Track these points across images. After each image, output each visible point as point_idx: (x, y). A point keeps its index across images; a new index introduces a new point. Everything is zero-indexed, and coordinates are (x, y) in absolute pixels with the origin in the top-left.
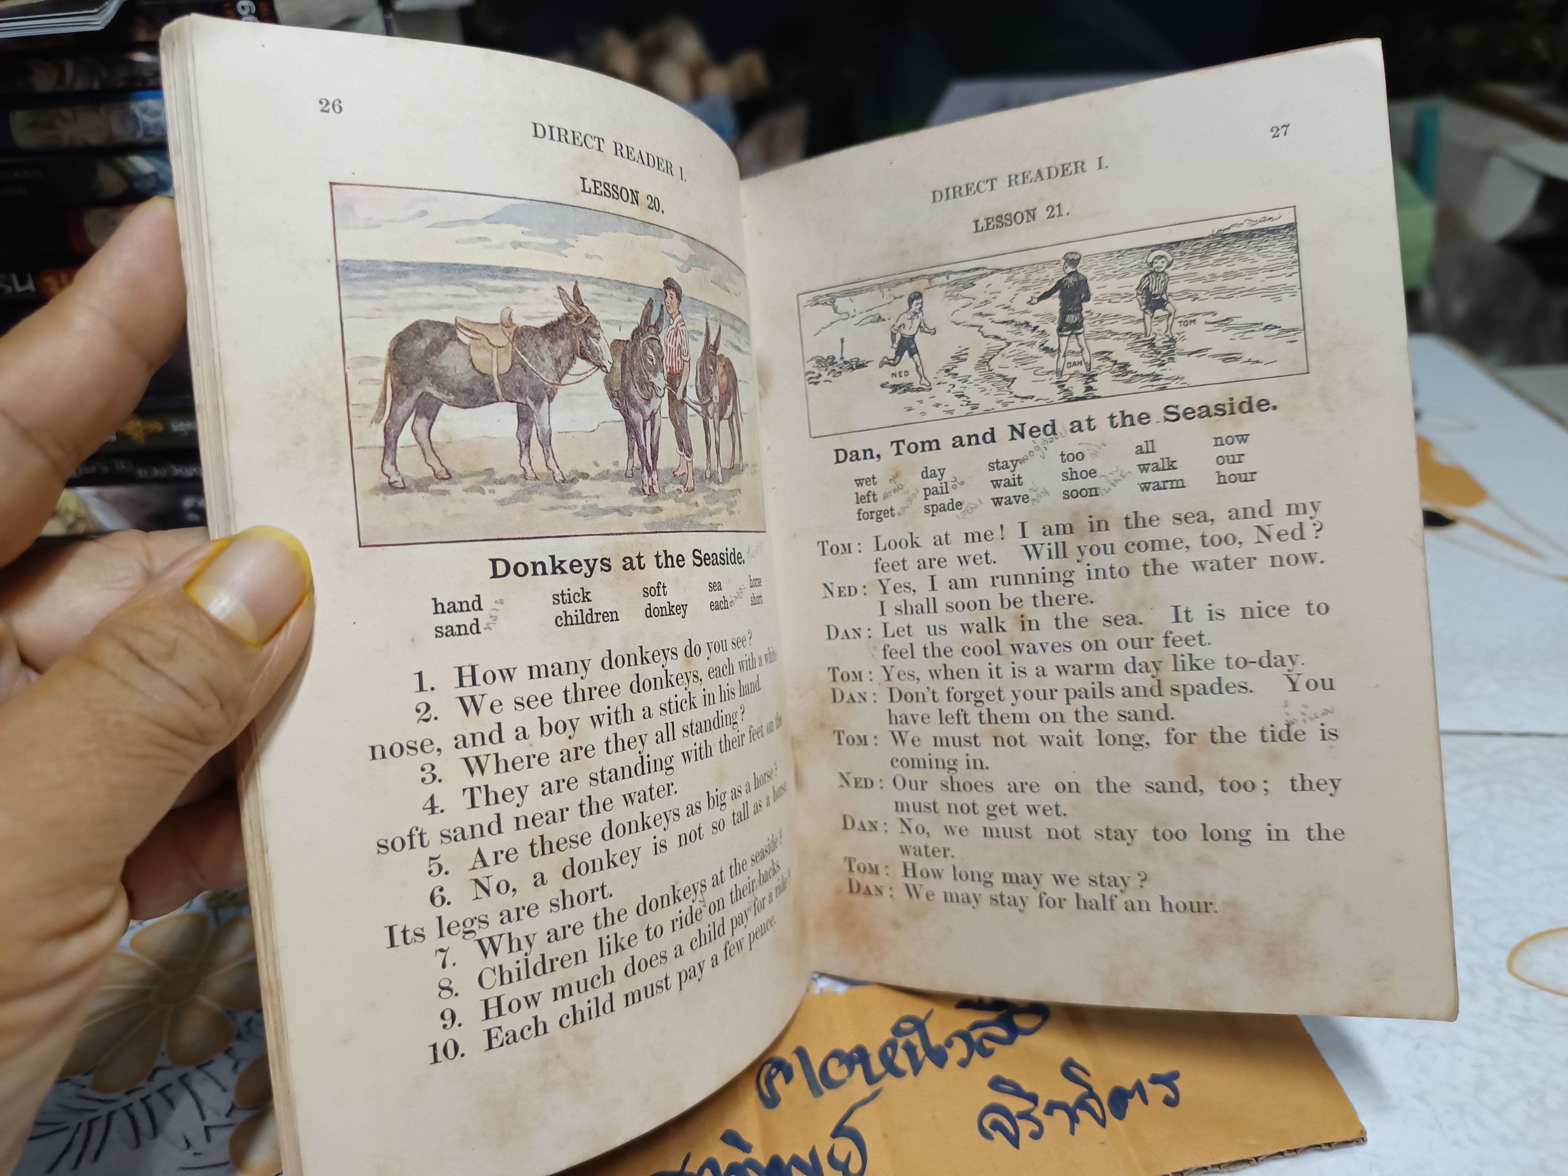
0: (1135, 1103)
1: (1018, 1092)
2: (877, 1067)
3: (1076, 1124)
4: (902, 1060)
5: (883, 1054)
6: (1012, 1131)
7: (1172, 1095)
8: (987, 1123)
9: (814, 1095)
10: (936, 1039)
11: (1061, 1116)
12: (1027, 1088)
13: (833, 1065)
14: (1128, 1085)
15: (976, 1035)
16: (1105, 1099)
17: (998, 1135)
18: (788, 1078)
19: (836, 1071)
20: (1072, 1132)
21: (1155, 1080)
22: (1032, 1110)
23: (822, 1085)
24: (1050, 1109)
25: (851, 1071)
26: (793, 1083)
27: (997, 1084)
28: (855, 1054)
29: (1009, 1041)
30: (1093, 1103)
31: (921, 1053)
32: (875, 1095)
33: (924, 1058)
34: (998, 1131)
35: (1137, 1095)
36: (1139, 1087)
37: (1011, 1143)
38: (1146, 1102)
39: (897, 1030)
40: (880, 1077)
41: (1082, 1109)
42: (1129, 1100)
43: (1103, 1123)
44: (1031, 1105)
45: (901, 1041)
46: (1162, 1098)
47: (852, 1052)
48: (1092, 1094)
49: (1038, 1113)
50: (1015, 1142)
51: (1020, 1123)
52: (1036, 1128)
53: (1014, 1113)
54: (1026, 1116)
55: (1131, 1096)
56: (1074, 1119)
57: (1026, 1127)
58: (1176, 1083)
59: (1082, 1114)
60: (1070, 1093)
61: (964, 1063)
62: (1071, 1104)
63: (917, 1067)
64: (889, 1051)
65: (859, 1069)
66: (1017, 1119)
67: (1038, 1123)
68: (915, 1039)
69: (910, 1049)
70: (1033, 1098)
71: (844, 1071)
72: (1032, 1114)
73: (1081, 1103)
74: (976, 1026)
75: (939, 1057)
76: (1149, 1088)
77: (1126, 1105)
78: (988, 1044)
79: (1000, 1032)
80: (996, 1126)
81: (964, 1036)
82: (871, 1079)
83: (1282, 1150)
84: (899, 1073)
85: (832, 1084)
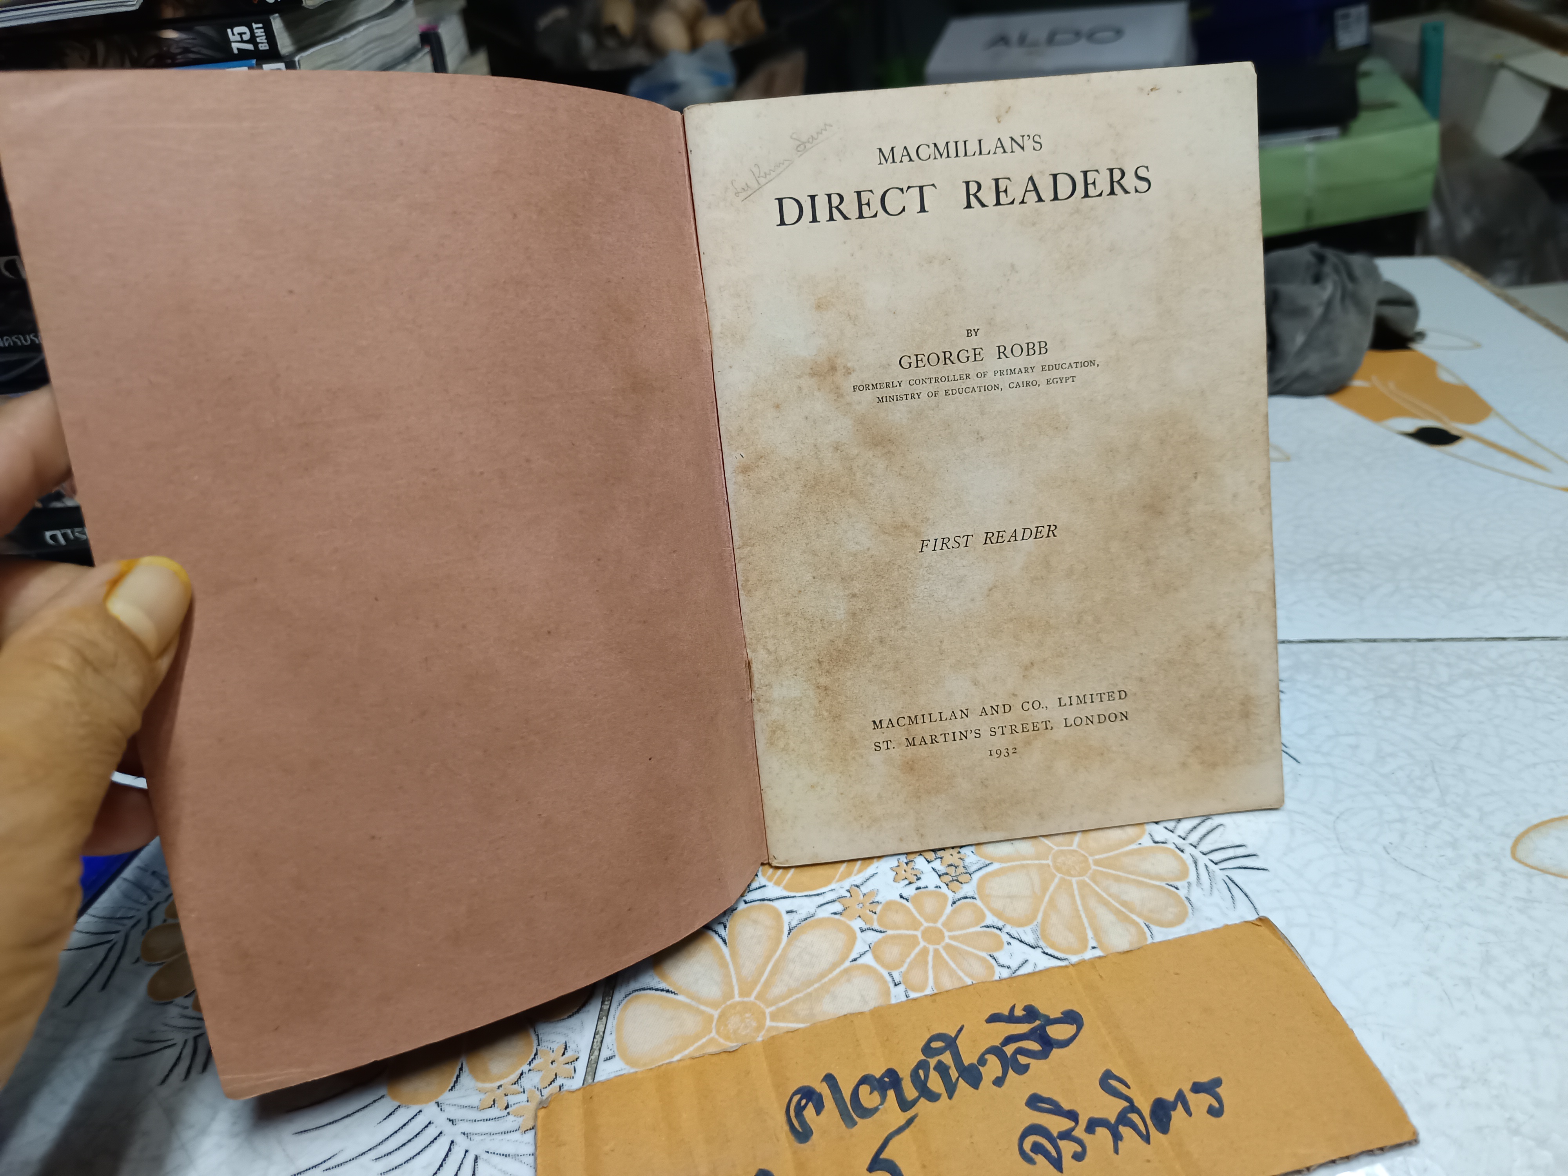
0: (1178, 1115)
1: (1057, 1110)
2: (911, 1093)
3: (1119, 1142)
4: (935, 1083)
5: (914, 1074)
6: (1054, 1153)
7: (1216, 1105)
8: (1027, 1145)
9: (847, 1126)
10: (969, 1058)
11: (1103, 1133)
12: (1066, 1106)
13: (864, 1090)
14: (1170, 1096)
15: (1009, 1050)
16: (1146, 1113)
17: (1040, 1159)
18: (819, 1108)
19: (868, 1098)
20: (1116, 1151)
21: (1197, 1088)
22: (1073, 1129)
23: (854, 1116)
24: (1092, 1125)
25: (884, 1098)
26: (824, 1113)
27: (1035, 1102)
28: (886, 1079)
29: (1043, 1055)
30: (1134, 1117)
31: (954, 1073)
32: (910, 1122)
33: (957, 1079)
34: (1040, 1155)
35: (1180, 1105)
36: (1180, 1096)
37: (1054, 1166)
38: (1189, 1112)
39: (927, 1050)
40: (914, 1102)
41: (1125, 1125)
42: (1172, 1113)
43: (1147, 1139)
44: (1073, 1124)
45: (933, 1062)
46: (1206, 1109)
47: (883, 1076)
48: (1133, 1108)
49: (1079, 1132)
50: (1058, 1164)
51: (1062, 1144)
52: (1079, 1149)
53: (1055, 1135)
54: (1066, 1135)
55: (1174, 1108)
56: (1117, 1137)
57: (1068, 1148)
58: (1219, 1090)
59: (1124, 1130)
60: (1111, 1108)
61: (999, 1082)
62: (1113, 1120)
63: (951, 1090)
64: (921, 1072)
65: (891, 1093)
66: (1058, 1140)
67: (1080, 1142)
68: (947, 1058)
69: (942, 1069)
70: (1072, 1116)
71: (876, 1097)
72: (1073, 1133)
73: (1123, 1119)
74: (1009, 1040)
75: (972, 1076)
76: (1191, 1097)
77: (1169, 1118)
78: (1023, 1060)
79: (1034, 1046)
80: (1037, 1148)
81: (997, 1051)
82: (905, 1105)
83: (1333, 1158)
84: (933, 1097)
85: (866, 1113)
